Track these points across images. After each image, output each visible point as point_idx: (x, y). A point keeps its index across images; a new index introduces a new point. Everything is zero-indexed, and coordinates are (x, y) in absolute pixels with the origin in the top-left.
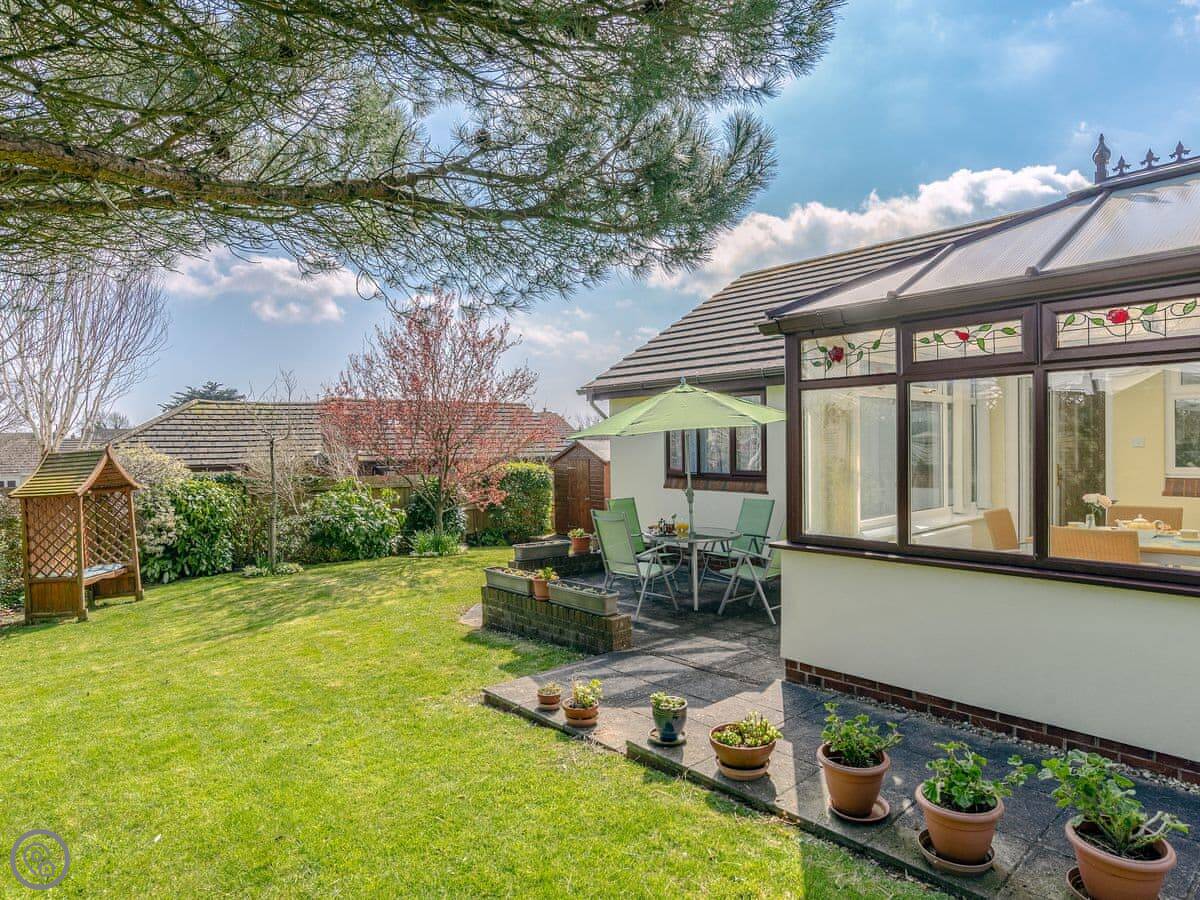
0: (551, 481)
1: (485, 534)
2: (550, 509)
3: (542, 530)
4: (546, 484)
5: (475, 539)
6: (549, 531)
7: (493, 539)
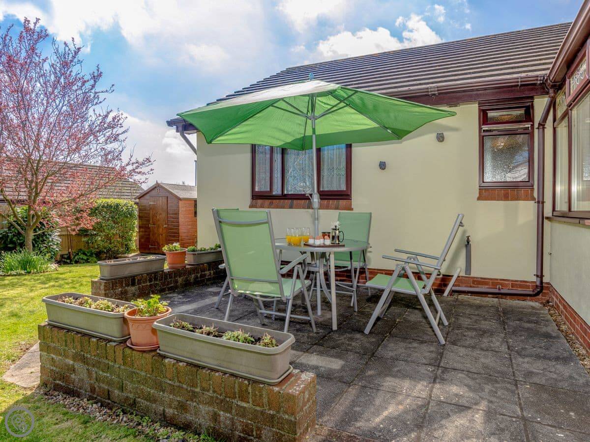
0: (136, 213)
1: (78, 254)
2: (135, 234)
3: (128, 249)
4: (131, 215)
5: (69, 258)
6: (134, 251)
7: (85, 258)
